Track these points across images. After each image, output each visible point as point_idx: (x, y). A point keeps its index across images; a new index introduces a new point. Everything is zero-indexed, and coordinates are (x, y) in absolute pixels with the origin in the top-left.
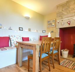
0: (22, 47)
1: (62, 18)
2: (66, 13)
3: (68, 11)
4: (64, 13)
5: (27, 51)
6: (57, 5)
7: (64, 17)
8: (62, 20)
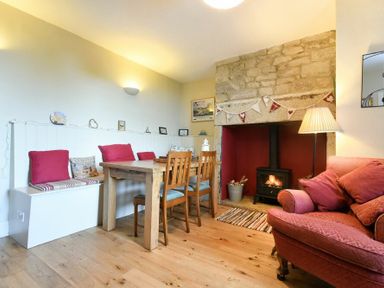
0: (114, 178)
1: (229, 100)
2: (237, 88)
3: (242, 83)
4: (233, 86)
5: (130, 188)
6: (217, 63)
7: (234, 97)
8: (228, 103)
